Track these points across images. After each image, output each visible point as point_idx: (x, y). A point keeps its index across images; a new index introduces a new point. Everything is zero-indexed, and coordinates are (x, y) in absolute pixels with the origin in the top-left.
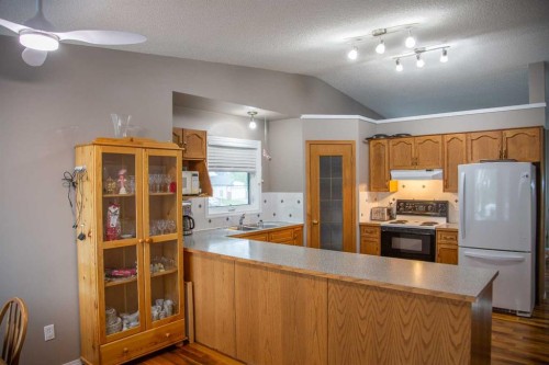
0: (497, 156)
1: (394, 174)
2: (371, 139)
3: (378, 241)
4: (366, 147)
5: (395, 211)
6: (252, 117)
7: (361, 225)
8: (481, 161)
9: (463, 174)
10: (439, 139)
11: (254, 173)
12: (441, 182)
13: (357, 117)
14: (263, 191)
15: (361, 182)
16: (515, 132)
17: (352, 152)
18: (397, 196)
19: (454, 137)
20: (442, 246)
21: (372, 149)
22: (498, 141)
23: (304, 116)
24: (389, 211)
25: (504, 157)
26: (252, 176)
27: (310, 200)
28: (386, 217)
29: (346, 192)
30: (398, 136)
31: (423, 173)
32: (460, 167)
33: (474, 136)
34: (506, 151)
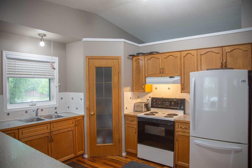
0: (219, 65)
1: (148, 80)
2: (133, 56)
3: (136, 127)
4: (130, 61)
5: (150, 105)
6: (42, 37)
7: (125, 116)
8: (207, 70)
9: (193, 79)
10: (178, 54)
11: (53, 79)
12: (179, 85)
13: (123, 40)
14: (60, 91)
15: (126, 86)
16: (232, 48)
17: (119, 65)
18: (152, 95)
19: (188, 53)
20: (179, 133)
21: (135, 63)
22: (219, 55)
23: (84, 39)
24: (146, 105)
25: (224, 66)
26: (51, 81)
27: (88, 98)
28: (144, 109)
29: (114, 92)
30: (151, 53)
31: (167, 79)
32: (191, 74)
33: (203, 52)
34: (226, 62)
